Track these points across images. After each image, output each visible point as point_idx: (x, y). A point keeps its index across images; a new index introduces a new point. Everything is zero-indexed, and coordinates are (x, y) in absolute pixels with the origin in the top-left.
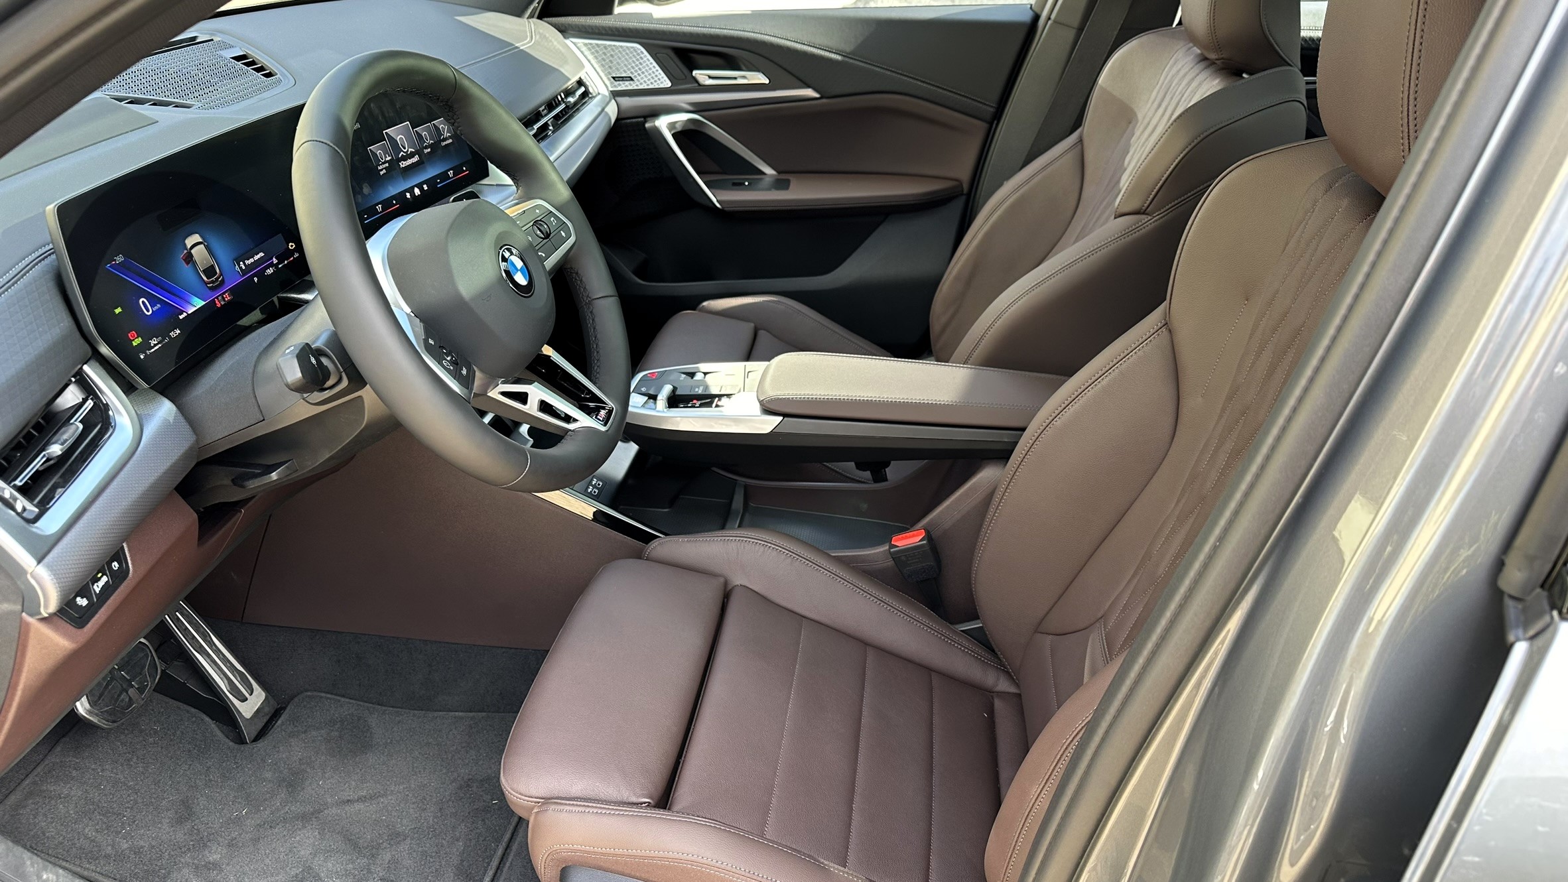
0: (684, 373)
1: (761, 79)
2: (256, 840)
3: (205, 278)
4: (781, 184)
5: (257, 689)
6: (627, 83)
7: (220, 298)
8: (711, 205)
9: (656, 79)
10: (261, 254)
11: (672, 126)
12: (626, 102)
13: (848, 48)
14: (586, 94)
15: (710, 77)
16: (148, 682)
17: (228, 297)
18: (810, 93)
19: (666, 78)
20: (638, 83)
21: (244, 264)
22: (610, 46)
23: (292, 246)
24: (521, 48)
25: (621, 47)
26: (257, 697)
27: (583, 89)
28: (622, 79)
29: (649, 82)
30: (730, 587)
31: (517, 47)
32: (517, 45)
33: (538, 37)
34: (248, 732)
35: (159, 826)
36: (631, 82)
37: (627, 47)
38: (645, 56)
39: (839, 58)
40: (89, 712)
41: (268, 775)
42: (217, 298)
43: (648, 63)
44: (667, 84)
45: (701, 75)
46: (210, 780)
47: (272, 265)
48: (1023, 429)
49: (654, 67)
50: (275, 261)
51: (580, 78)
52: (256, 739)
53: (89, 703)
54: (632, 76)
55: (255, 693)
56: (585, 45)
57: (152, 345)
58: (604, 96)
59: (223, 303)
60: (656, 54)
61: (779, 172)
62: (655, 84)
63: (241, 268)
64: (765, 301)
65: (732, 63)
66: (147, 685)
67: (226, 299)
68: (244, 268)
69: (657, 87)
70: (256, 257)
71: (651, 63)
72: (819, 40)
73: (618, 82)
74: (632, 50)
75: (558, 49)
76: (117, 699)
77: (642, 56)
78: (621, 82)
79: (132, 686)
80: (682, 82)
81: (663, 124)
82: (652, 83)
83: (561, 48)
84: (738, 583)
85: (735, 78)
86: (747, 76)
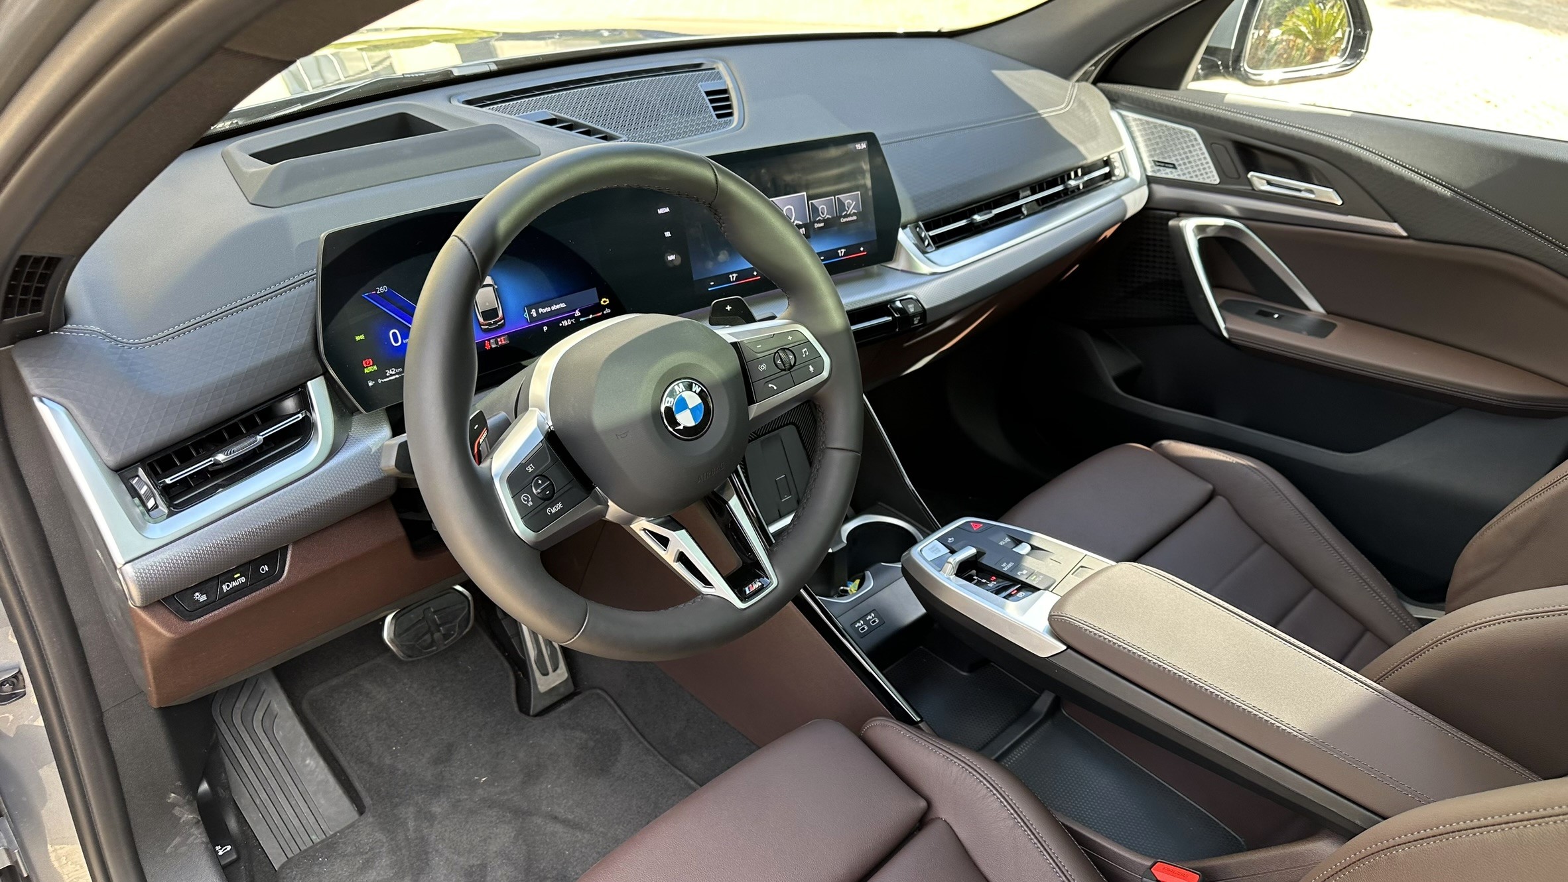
0: (1011, 537)
1: (1332, 196)
2: (472, 812)
3: (481, 320)
4: (1322, 329)
5: (562, 668)
6: (1168, 170)
7: (492, 341)
8: (1216, 330)
9: (1203, 172)
10: (563, 305)
11: (1201, 229)
12: (1162, 192)
13: (1465, 183)
14: (1108, 176)
15: (1269, 183)
16: (455, 632)
17: (503, 341)
18: (1395, 228)
19: (1215, 173)
20: (1180, 173)
21: (537, 312)
22: (1161, 125)
23: (605, 302)
24: (1044, 116)
25: (1173, 129)
26: (559, 675)
27: (1107, 170)
28: (1165, 165)
29: (1193, 174)
30: (932, 816)
31: (1039, 114)
32: (1040, 112)
33: (1075, 105)
34: (535, 706)
35: (421, 757)
36: (1173, 170)
37: (1180, 131)
38: (1199, 144)
39: (1448, 193)
40: (392, 641)
41: (521, 755)
42: (489, 340)
43: (1199, 152)
44: (1215, 179)
45: (1259, 180)
46: (480, 736)
47: (572, 317)
48: (1384, 818)
49: (1205, 158)
50: (577, 313)
51: (1109, 157)
52: (537, 715)
53: (394, 634)
54: (1176, 164)
55: (558, 671)
56: (1135, 120)
57: (388, 375)
58: (1133, 180)
59: (493, 346)
60: (1212, 144)
61: (1328, 312)
62: (1201, 177)
63: (531, 316)
64: (1238, 463)
65: (1302, 173)
66: (453, 634)
67: (500, 343)
68: (535, 315)
69: (1201, 181)
70: (554, 307)
71: (1203, 154)
72: (1424, 166)
73: (1158, 168)
74: (1185, 134)
75: (1095, 121)
76: (420, 638)
77: (1195, 143)
78: (1161, 168)
79: (439, 631)
80: (1232, 183)
81: (1189, 227)
82: (1197, 176)
83: (1098, 120)
84: (944, 817)
85: (1300, 191)
86: (1315, 191)
